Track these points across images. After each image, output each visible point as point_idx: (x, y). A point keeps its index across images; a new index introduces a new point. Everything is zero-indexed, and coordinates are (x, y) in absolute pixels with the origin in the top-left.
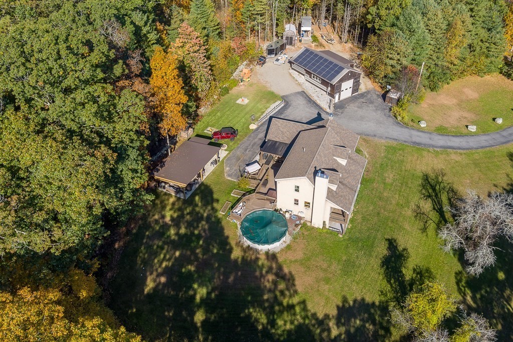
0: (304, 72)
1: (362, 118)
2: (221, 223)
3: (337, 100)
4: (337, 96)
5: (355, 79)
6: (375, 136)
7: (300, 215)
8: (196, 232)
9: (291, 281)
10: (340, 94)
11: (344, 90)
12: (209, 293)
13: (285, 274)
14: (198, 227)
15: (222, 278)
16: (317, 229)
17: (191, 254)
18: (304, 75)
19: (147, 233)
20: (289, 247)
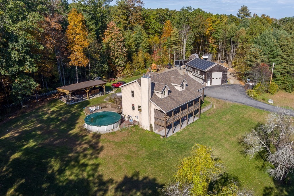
0: (191, 70)
1: (222, 93)
2: (79, 116)
3: (209, 84)
4: (209, 82)
5: (223, 72)
6: (227, 100)
7: (136, 120)
8: (60, 118)
9: (98, 151)
10: (211, 81)
11: (215, 79)
12: (35, 146)
13: (98, 147)
14: (64, 116)
15: (52, 140)
16: (145, 130)
17: (46, 127)
18: (191, 72)
19: (32, 115)
20: (113, 133)
